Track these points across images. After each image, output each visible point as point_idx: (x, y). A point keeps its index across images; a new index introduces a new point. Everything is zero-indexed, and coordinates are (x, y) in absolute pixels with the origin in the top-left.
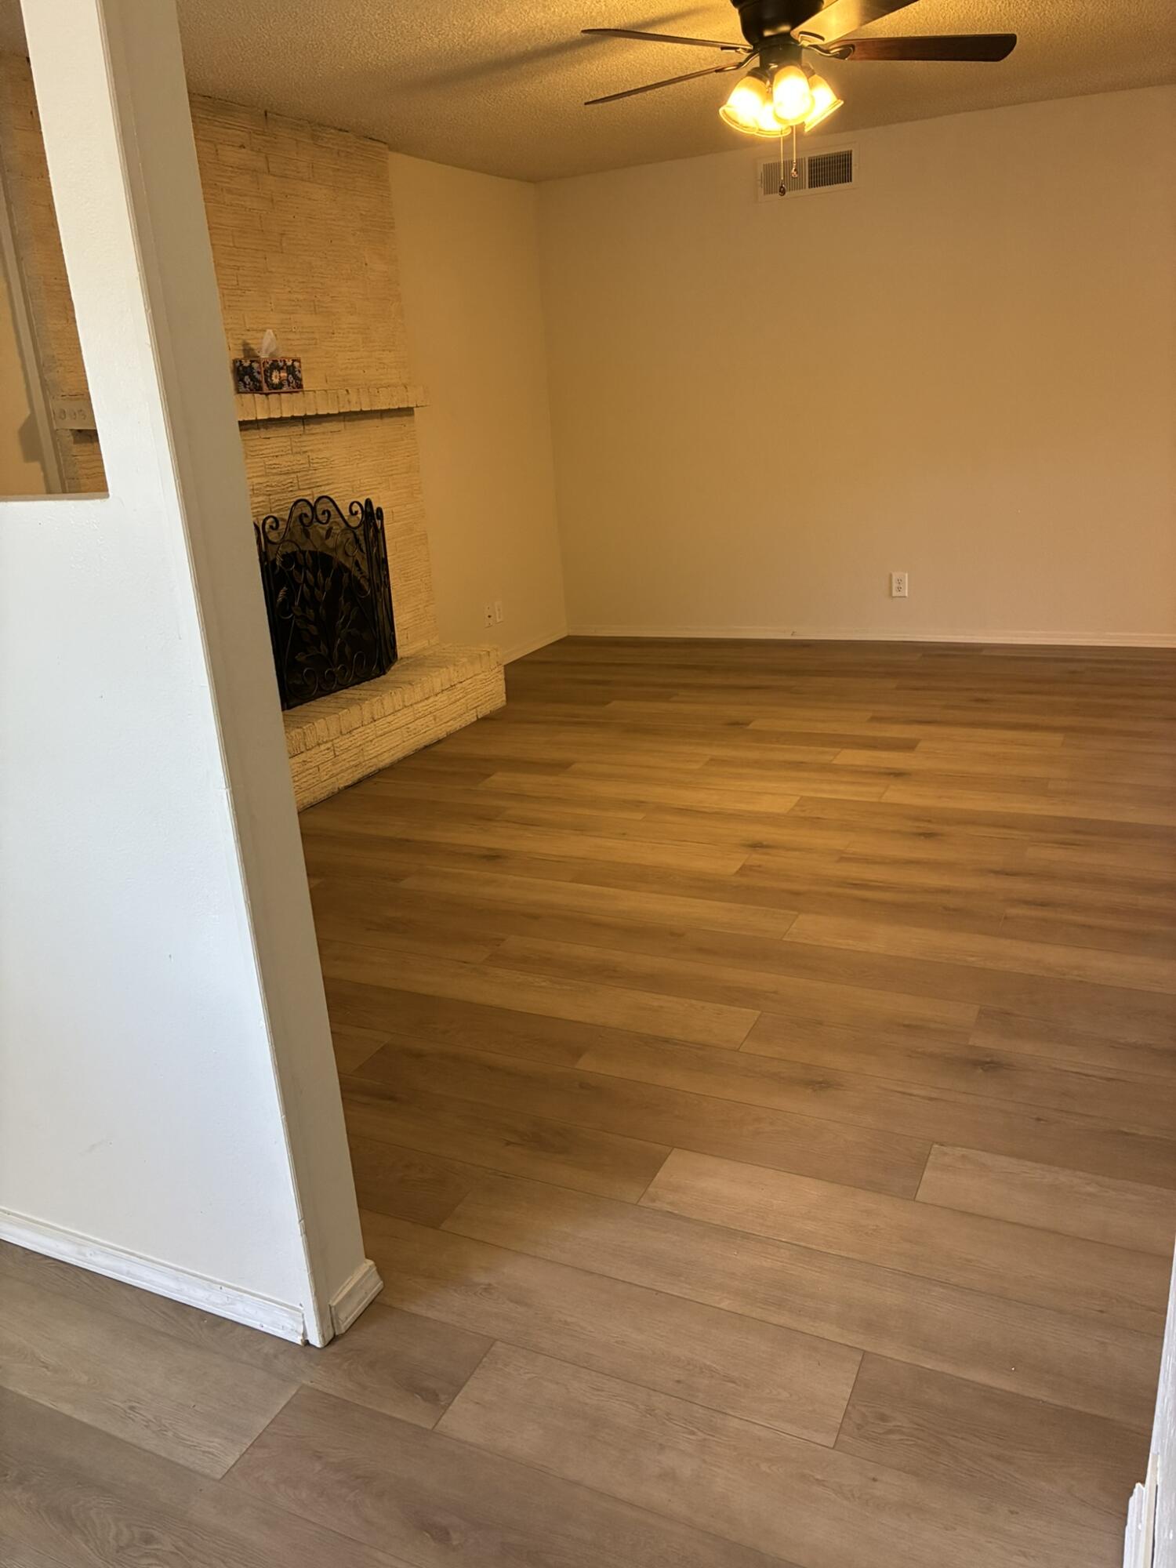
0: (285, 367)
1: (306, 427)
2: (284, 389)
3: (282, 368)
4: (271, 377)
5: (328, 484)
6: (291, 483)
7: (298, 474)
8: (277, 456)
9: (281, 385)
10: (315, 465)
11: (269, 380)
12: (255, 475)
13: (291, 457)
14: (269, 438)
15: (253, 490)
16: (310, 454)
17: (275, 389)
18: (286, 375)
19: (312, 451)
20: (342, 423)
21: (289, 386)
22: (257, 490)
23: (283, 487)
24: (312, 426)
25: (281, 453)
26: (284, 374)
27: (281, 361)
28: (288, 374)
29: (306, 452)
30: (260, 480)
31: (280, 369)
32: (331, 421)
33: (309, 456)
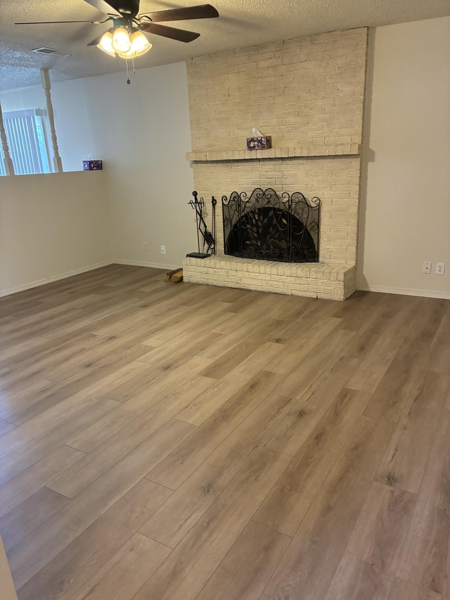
0: (257, 141)
1: (284, 162)
2: (256, 148)
3: (256, 141)
4: (250, 144)
5: (292, 184)
6: (272, 182)
7: (276, 179)
8: (267, 172)
9: (254, 147)
10: (286, 176)
11: (249, 145)
12: (255, 177)
13: (273, 172)
14: (265, 165)
15: (253, 182)
16: (283, 172)
17: (251, 148)
18: (257, 143)
19: (286, 171)
20: (306, 161)
21: (258, 147)
22: (255, 183)
23: (267, 183)
24: (287, 161)
25: (269, 171)
26: (256, 143)
27: (255, 138)
28: (258, 143)
29: (282, 171)
30: (257, 179)
31: (254, 141)
32: (299, 160)
33: (283, 173)
